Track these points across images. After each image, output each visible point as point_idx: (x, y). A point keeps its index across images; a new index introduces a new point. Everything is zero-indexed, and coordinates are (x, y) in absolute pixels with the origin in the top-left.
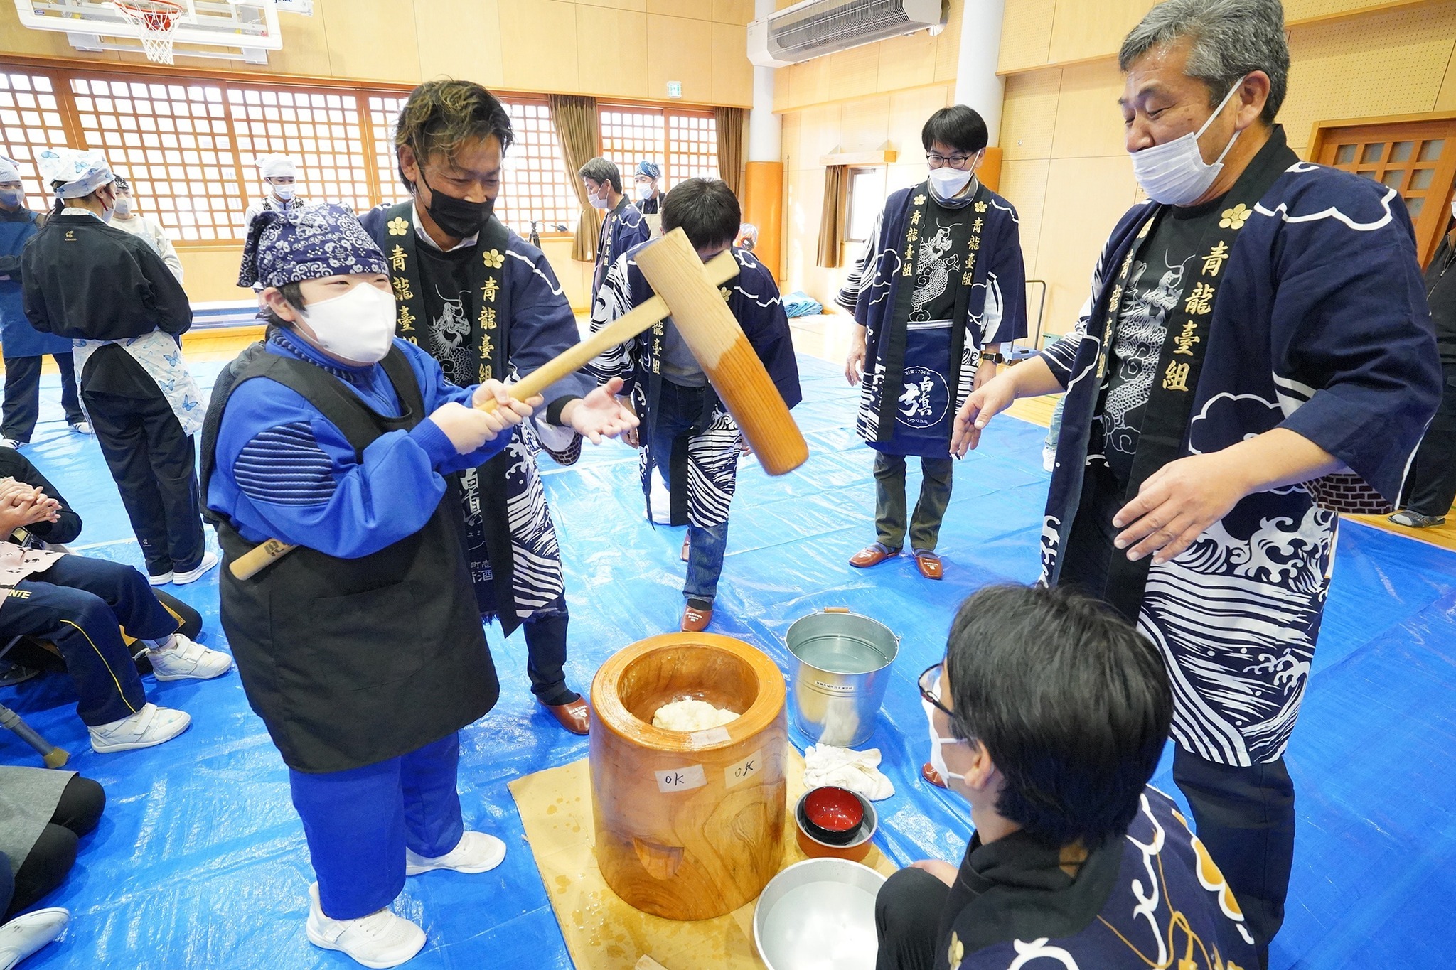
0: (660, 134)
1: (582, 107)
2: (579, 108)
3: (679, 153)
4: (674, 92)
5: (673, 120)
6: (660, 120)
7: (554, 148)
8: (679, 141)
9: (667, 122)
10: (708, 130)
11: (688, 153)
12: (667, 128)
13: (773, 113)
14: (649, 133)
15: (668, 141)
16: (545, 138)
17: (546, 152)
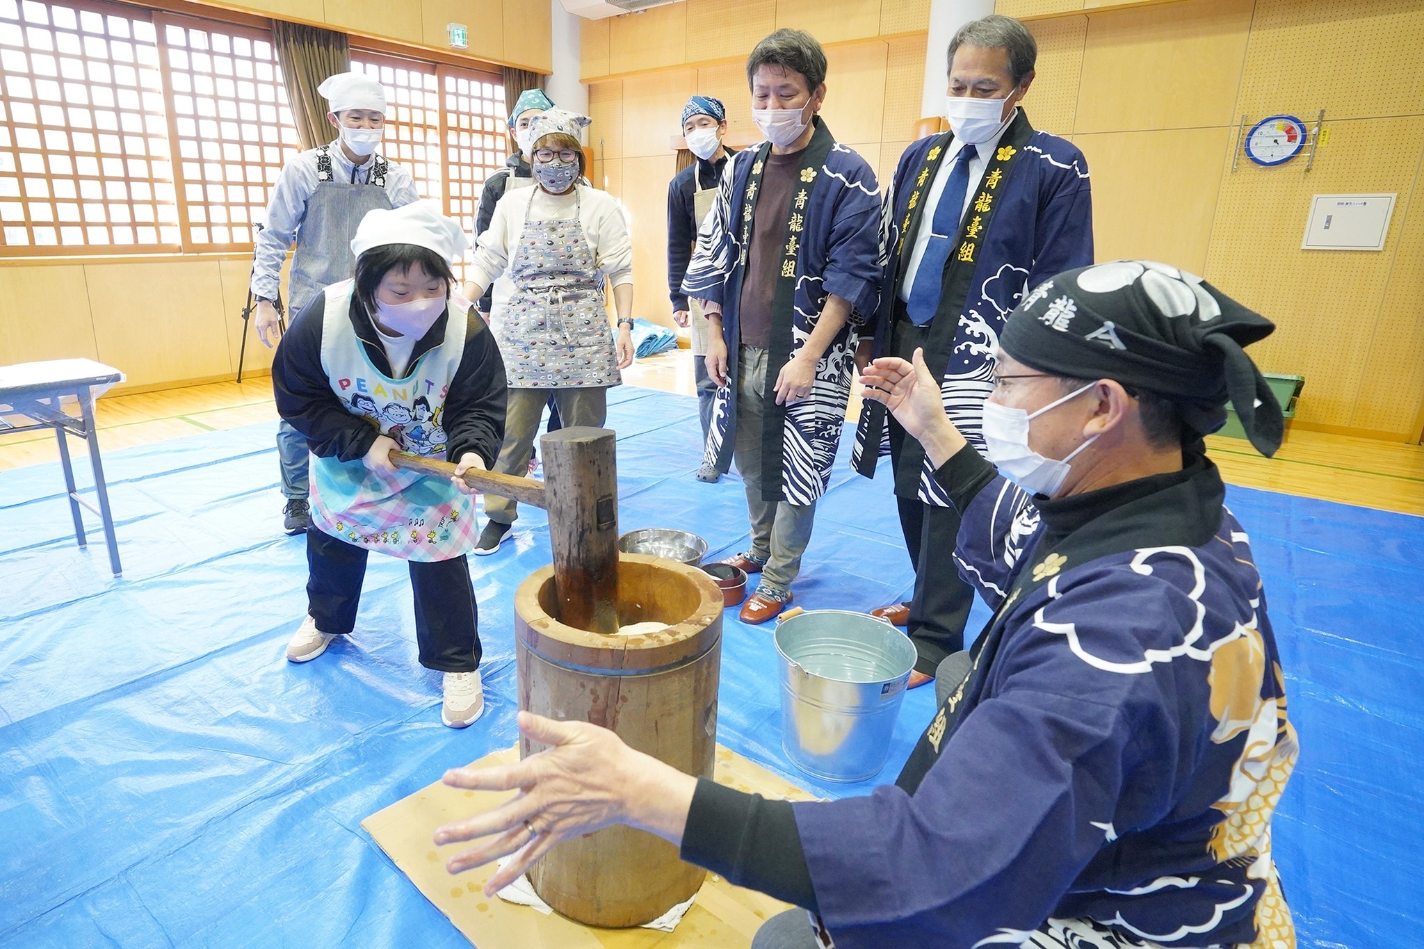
0: (433, 101)
1: (327, 49)
2: (322, 49)
3: (458, 130)
4: (457, 40)
5: (450, 81)
6: (431, 81)
7: (281, 109)
8: (458, 113)
9: (441, 84)
10: (493, 100)
11: (471, 131)
12: (442, 93)
13: (581, 81)
14: (417, 98)
15: (443, 113)
16: (266, 93)
17: (268, 114)
